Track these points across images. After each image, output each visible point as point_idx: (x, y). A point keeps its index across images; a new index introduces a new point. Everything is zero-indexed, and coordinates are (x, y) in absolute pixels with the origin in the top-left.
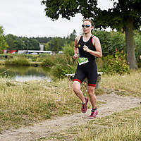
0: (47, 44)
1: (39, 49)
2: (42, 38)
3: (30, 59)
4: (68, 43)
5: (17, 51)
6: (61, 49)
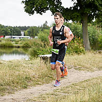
0: (26, 31)
1: (21, 35)
2: (23, 27)
3: (14, 42)
4: (42, 30)
5: (4, 36)
6: (36, 35)
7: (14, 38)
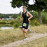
0: (12, 16)
2: (10, 14)
3: (6, 21)
4: (19, 16)
5: (2, 19)
6: (16, 18)
7: (6, 19)
